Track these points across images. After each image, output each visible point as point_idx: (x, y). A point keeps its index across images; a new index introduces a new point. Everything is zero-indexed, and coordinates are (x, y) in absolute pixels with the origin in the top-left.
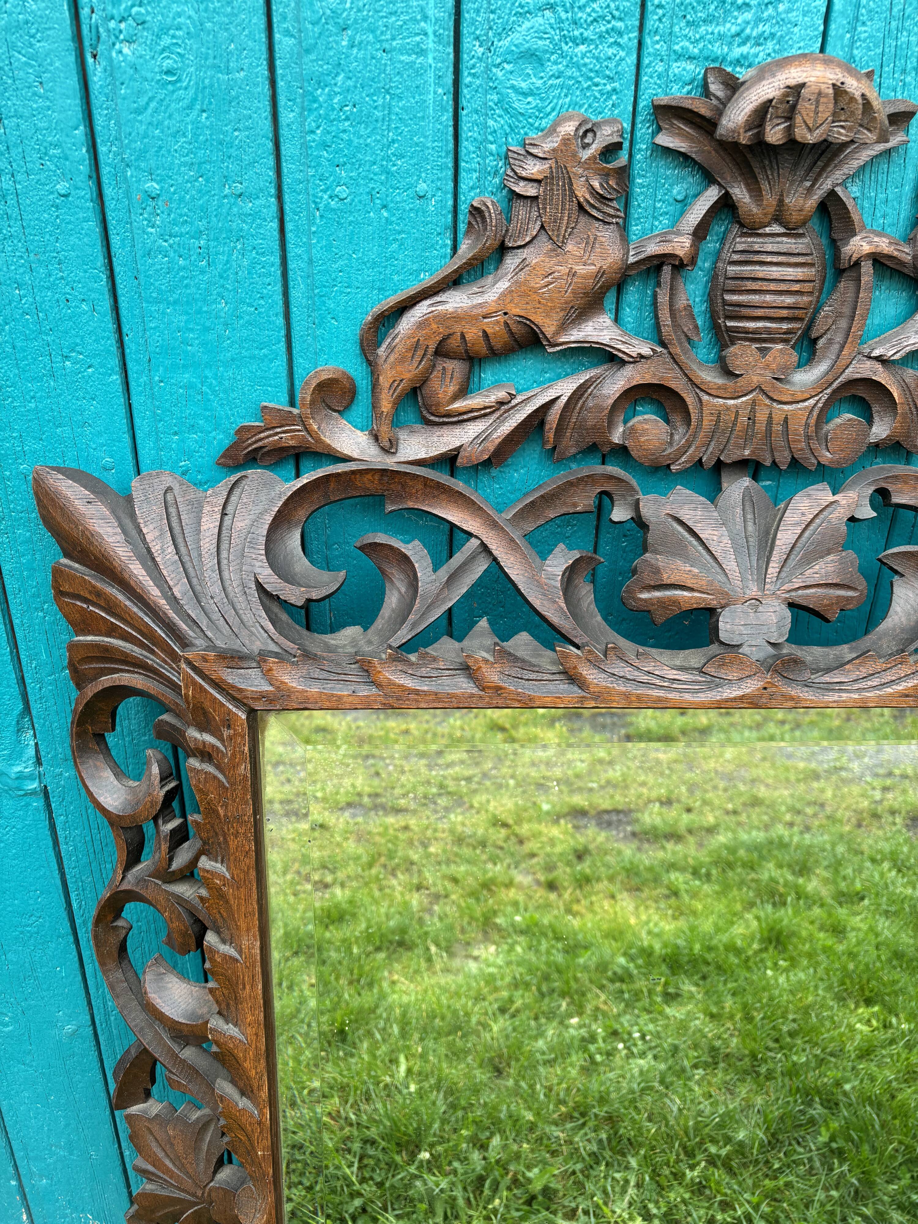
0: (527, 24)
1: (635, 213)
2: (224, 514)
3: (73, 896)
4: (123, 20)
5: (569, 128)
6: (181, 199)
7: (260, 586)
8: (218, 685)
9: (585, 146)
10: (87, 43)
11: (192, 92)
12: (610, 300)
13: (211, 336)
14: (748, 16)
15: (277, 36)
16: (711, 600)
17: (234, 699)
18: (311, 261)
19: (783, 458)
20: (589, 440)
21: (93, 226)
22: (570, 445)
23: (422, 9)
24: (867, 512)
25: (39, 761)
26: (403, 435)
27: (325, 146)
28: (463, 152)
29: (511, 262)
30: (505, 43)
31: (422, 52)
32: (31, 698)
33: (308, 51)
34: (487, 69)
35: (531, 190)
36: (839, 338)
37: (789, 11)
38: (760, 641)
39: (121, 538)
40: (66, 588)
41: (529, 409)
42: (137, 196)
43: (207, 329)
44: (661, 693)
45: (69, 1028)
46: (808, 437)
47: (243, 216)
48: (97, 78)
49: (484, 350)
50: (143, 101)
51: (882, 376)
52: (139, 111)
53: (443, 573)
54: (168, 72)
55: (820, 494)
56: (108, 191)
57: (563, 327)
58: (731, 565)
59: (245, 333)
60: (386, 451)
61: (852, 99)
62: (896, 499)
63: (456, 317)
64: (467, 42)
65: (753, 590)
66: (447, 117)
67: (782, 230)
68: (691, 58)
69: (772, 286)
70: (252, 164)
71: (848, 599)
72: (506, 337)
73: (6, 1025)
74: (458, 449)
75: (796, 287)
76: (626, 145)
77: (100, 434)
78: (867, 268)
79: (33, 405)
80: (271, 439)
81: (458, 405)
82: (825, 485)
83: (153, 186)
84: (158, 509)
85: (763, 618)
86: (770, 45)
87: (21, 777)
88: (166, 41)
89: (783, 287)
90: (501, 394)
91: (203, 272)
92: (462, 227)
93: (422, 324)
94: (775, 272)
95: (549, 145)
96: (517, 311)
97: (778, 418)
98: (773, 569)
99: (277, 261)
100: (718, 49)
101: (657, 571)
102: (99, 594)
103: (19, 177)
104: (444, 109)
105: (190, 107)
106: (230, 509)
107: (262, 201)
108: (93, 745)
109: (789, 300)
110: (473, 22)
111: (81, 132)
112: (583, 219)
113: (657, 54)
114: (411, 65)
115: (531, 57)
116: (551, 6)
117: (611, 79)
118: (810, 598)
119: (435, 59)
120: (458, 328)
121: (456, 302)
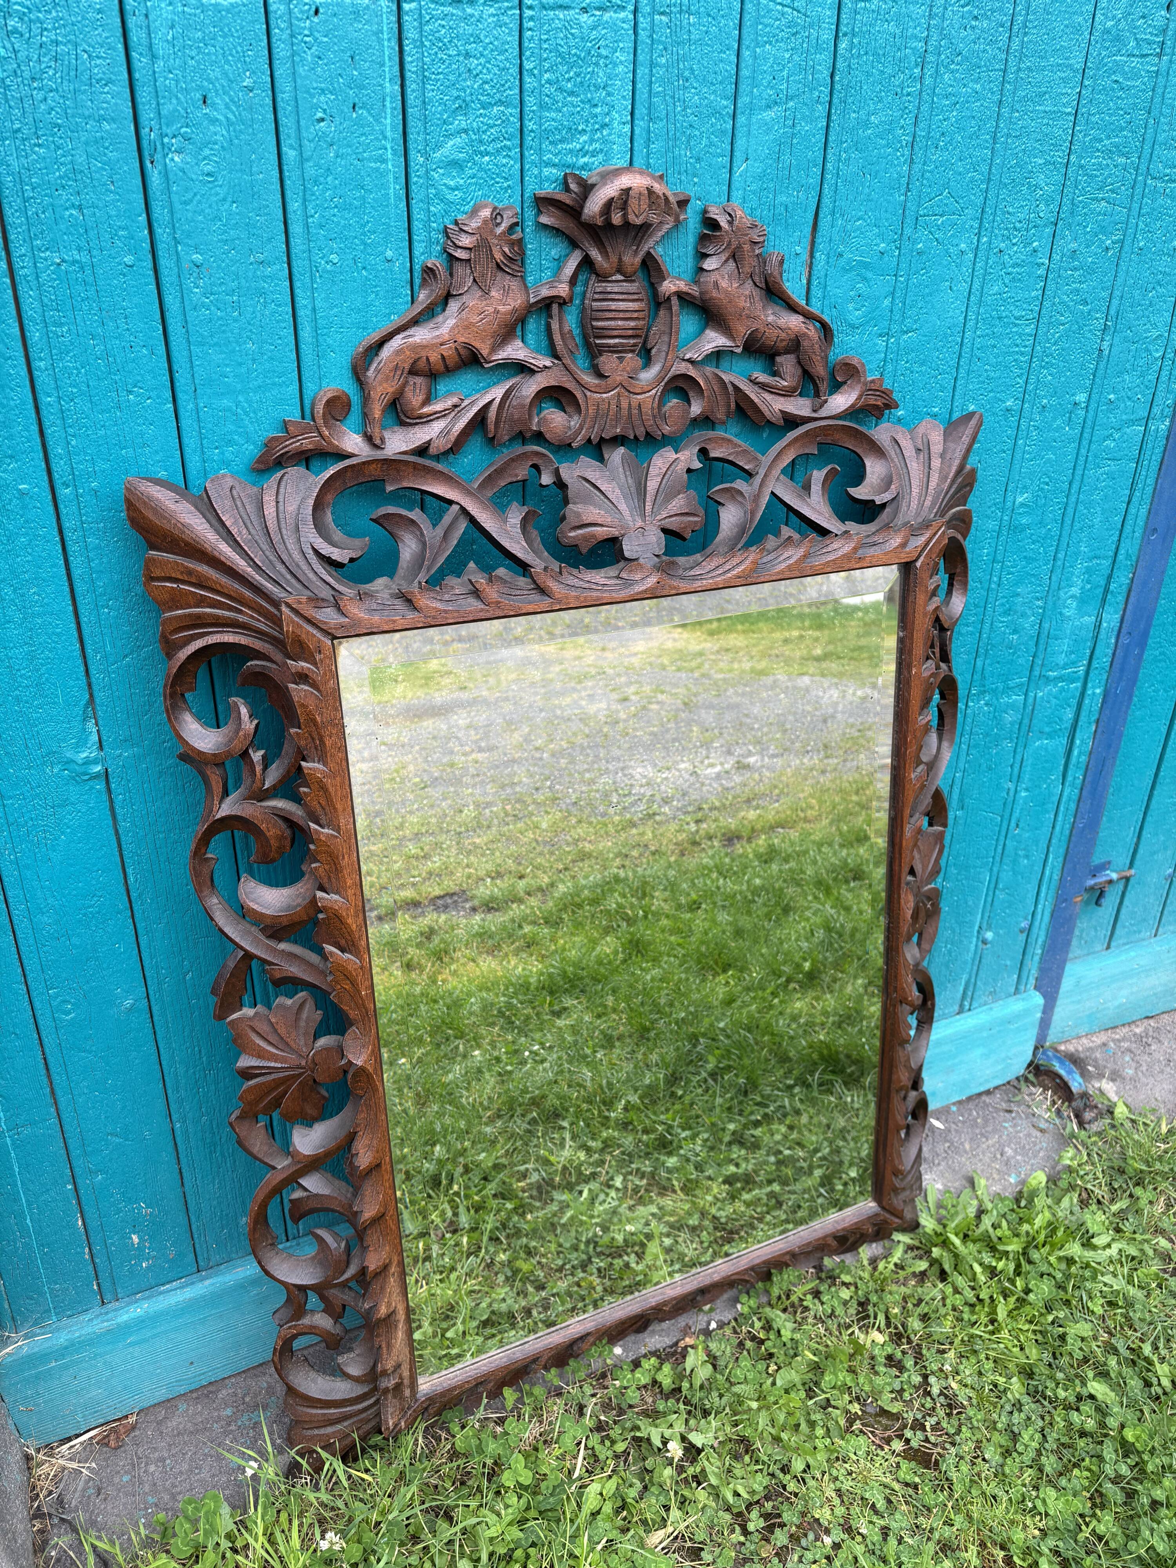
0: (451, 143)
1: (529, 268)
2: (277, 502)
3: (130, 871)
4: (174, 136)
5: (486, 213)
6: (219, 267)
7: (316, 551)
8: (309, 621)
9: (498, 225)
10: (146, 153)
11: (225, 189)
13: (243, 370)
14: (585, 138)
15: (284, 149)
16: (615, 532)
17: (321, 631)
18: (314, 310)
19: (641, 433)
20: (517, 429)
21: (151, 288)
22: (504, 435)
23: (383, 133)
24: (697, 465)
25: (101, 748)
26: (387, 435)
27: (321, 226)
28: (414, 229)
29: (453, 306)
30: (438, 155)
31: (384, 161)
32: (95, 688)
33: (307, 160)
34: (427, 172)
35: (465, 255)
36: (665, 348)
37: (610, 134)
38: (650, 555)
39: (207, 526)
40: (158, 573)
41: (475, 409)
42: (185, 265)
43: (240, 364)
44: (598, 594)
45: (128, 1003)
46: (654, 417)
47: (264, 278)
48: (154, 177)
49: (442, 368)
50: (188, 195)
51: (692, 372)
52: (186, 203)
53: (440, 531)
54: (208, 175)
55: (668, 454)
56: (163, 262)
57: (494, 349)
58: (623, 506)
59: (268, 366)
60: (377, 447)
61: (658, 196)
62: (713, 454)
63: (421, 346)
64: (412, 154)
65: (640, 523)
66: (402, 205)
67: (622, 278)
68: (554, 165)
69: (621, 315)
70: (269, 240)
71: (695, 522)
72: (457, 358)
73: (68, 1013)
74: (429, 442)
75: (635, 315)
77: (157, 452)
78: (675, 301)
79: (102, 432)
80: (294, 445)
81: (426, 410)
82: (669, 448)
83: (198, 258)
84: (228, 503)
85: (648, 539)
86: (600, 156)
87: (88, 762)
88: (207, 152)
89: (628, 315)
90: (455, 400)
91: (235, 321)
92: (417, 281)
93: (398, 352)
94: (622, 305)
95: (475, 224)
96: (463, 339)
97: (634, 404)
98: (648, 508)
99: (289, 310)
100: (570, 159)
101: (578, 515)
102: (190, 572)
103: (95, 252)
104: (400, 200)
105: (224, 200)
106: (281, 497)
107: (277, 267)
108: (178, 701)
109: (632, 324)
110: (416, 140)
111: (143, 218)
112: (500, 274)
113: (533, 162)
114: (377, 169)
115: (455, 164)
116: (465, 131)
117: (506, 179)
118: (673, 524)
119: (393, 166)
120: (424, 354)
121: (421, 335)
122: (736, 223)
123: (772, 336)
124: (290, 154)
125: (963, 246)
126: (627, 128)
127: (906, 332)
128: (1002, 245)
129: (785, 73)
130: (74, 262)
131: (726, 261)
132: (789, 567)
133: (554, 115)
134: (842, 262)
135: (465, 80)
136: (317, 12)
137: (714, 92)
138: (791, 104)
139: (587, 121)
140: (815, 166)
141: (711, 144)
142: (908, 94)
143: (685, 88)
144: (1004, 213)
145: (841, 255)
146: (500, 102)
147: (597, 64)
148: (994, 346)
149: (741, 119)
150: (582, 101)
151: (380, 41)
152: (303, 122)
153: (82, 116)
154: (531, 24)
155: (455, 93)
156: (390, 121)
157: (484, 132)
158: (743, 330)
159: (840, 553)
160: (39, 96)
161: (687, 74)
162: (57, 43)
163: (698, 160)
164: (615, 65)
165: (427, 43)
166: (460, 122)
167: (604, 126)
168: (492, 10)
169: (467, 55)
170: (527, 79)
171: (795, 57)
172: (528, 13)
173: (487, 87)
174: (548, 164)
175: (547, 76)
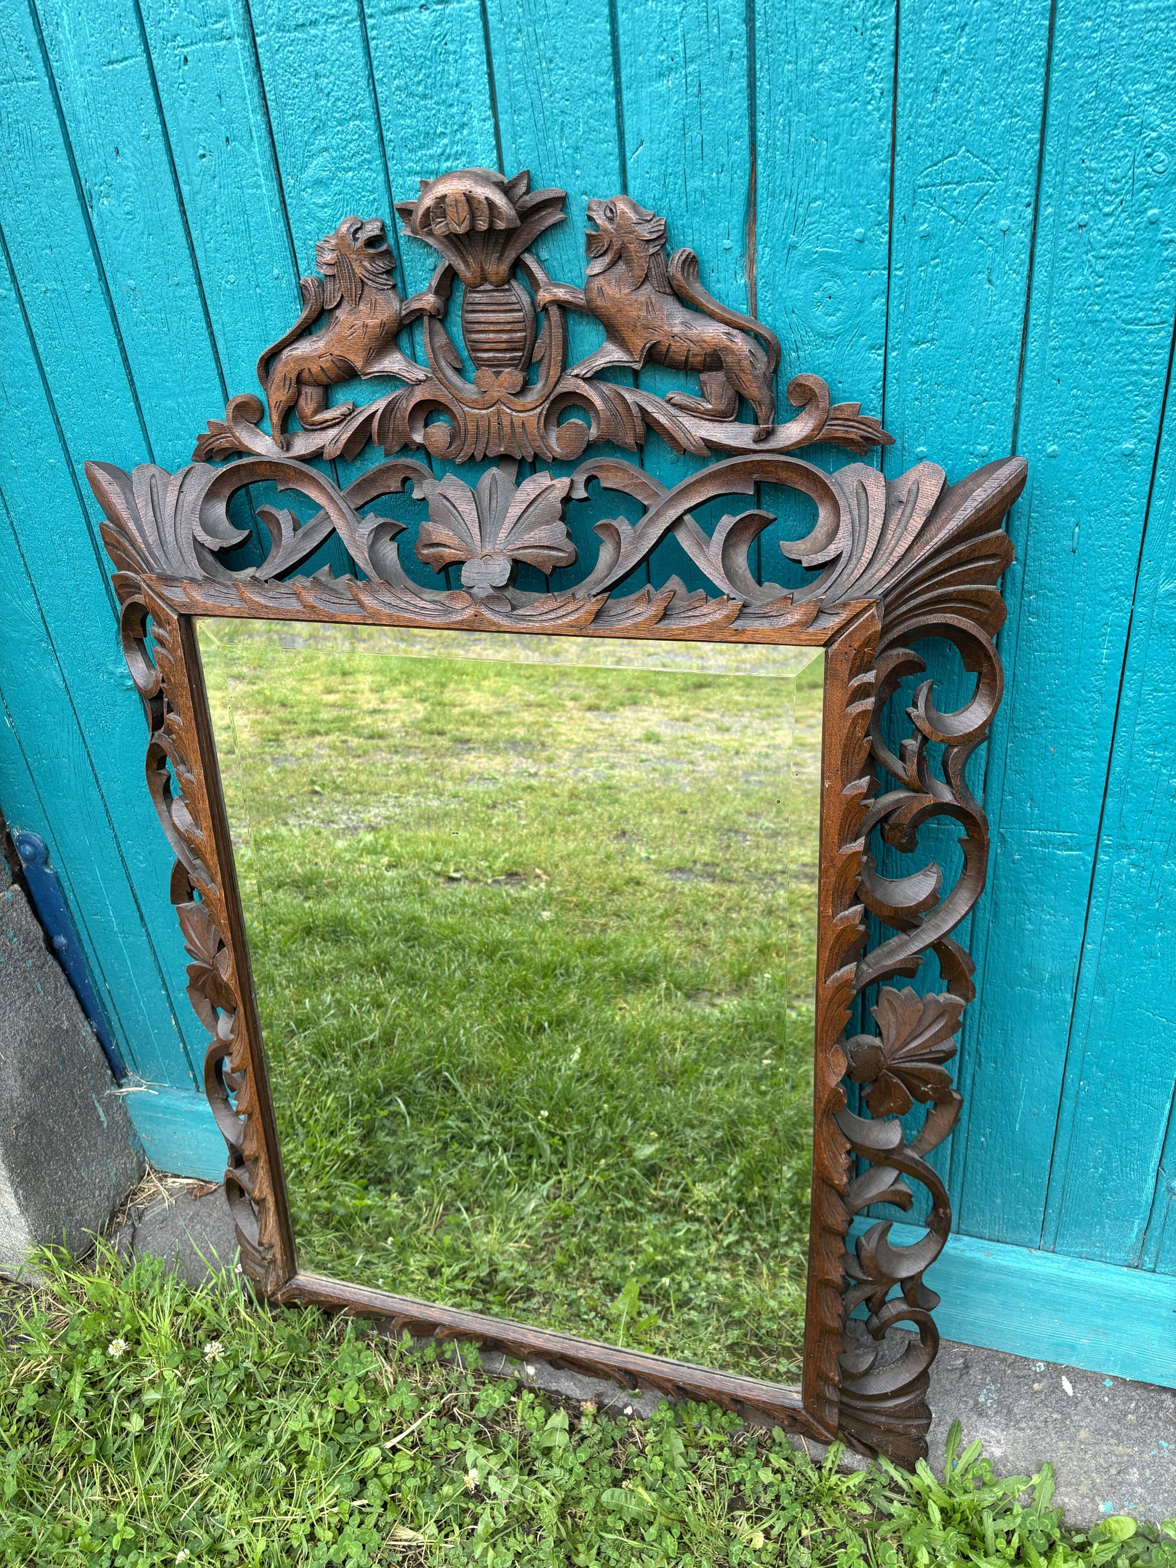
0: (315, 163)
1: (408, 280)
2: (180, 492)
4: (101, 185)
5: (343, 229)
6: (148, 290)
7: (194, 537)
8: (160, 596)
9: (356, 239)
10: (86, 201)
11: (142, 224)
12: (404, 341)
13: (178, 376)
14: (446, 141)
15: (181, 185)
16: (460, 555)
17: (170, 606)
19: (528, 453)
20: (402, 441)
21: (105, 309)
22: (393, 444)
23: (254, 161)
24: (582, 493)
26: (293, 439)
27: (217, 250)
28: (296, 247)
30: (305, 175)
33: (198, 193)
34: (299, 193)
35: (329, 271)
37: (470, 134)
38: (486, 585)
39: (126, 507)
40: (107, 539)
41: (361, 419)
42: (124, 289)
43: (175, 371)
44: (413, 616)
46: (543, 437)
47: (182, 298)
48: (95, 221)
49: (327, 381)
50: (118, 232)
51: (583, 389)
52: (117, 238)
53: (299, 534)
54: (128, 213)
55: (542, 480)
56: (111, 287)
57: (368, 362)
59: (195, 373)
61: (479, 202)
62: (602, 483)
63: (305, 359)
64: (284, 177)
66: (281, 225)
67: (491, 287)
68: (417, 173)
69: (492, 328)
70: (180, 265)
71: (558, 558)
72: (336, 371)
74: (323, 447)
75: (508, 327)
76: (390, 235)
77: (129, 441)
78: (553, 311)
79: (92, 423)
80: (214, 443)
81: (319, 417)
82: (546, 473)
83: (131, 283)
84: (147, 489)
85: (491, 568)
86: (464, 159)
88: (124, 195)
90: (343, 409)
91: (166, 335)
93: (288, 364)
94: (492, 317)
95: (335, 241)
96: (336, 352)
97: (518, 422)
99: (204, 325)
101: (429, 534)
102: (121, 543)
103: (65, 282)
104: (278, 221)
105: (143, 233)
106: (184, 489)
107: (189, 288)
108: (134, 645)
109: (505, 337)
110: (285, 164)
111: (91, 252)
112: (366, 288)
113: (396, 173)
114: (255, 194)
115: (319, 182)
116: (326, 149)
117: (372, 192)
118: (526, 555)
119: (267, 189)
120: (305, 366)
121: (304, 348)
122: (617, 219)
123: (679, 349)
124: (185, 189)
125: (1004, 223)
126: (489, 125)
127: (917, 343)
128: (1084, 218)
129: (679, 31)
130: (54, 290)
131: (613, 264)
132: (636, 626)
133: (408, 121)
134: (796, 255)
135: (319, 100)
136: (186, 60)
137: (586, 69)
138: (692, 67)
139: (445, 123)
140: (738, 138)
141: (591, 130)
142: (876, 27)
143: (550, 70)
144: (1081, 171)
145: (793, 247)
146: (354, 117)
147: (445, 61)
148: (1087, 363)
149: (627, 96)
150: (438, 104)
151: (239, 76)
152: (189, 160)
153: (41, 176)
154: (375, 32)
155: (311, 115)
156: (259, 151)
157: (344, 148)
158: (639, 343)
159: (708, 620)
160: (14, 165)
161: (549, 54)
162: (17, 121)
163: (577, 149)
164: (466, 59)
165: (280, 71)
166: (321, 141)
167: (463, 126)
168: (335, 27)
169: (317, 76)
170: (379, 89)
171: (691, 9)
172: (370, 22)
173: (340, 103)
174: (410, 173)
175: (396, 82)
